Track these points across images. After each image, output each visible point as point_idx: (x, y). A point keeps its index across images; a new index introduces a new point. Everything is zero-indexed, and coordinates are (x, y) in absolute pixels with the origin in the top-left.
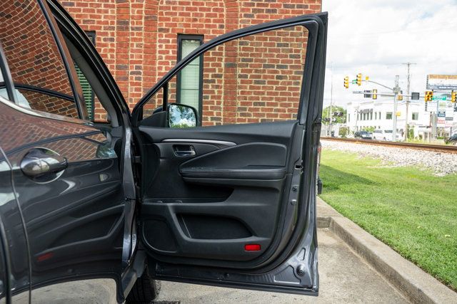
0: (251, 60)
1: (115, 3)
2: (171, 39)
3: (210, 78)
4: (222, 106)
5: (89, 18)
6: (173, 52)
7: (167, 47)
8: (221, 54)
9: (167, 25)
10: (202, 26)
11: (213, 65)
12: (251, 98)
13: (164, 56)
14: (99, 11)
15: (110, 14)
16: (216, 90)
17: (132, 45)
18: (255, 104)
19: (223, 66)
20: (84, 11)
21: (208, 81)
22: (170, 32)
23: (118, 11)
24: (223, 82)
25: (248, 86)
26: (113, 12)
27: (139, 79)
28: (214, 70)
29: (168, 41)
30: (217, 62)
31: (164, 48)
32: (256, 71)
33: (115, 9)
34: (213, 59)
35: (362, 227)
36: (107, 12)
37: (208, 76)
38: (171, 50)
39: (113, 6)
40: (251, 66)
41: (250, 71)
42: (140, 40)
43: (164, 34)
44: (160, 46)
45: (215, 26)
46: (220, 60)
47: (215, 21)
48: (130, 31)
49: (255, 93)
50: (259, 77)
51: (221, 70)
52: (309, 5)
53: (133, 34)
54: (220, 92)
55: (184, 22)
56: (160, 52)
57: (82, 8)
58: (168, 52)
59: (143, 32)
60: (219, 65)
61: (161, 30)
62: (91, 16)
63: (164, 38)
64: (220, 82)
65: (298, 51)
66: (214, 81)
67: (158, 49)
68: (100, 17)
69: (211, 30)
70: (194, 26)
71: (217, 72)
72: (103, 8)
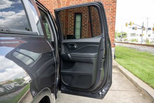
0: (95, 20)
1: (57, 4)
2: (73, 14)
3: (84, 25)
4: (87, 33)
5: (50, 9)
6: (73, 18)
7: (71, 16)
8: (87, 18)
9: (71, 10)
10: (81, 10)
11: (84, 22)
12: (95, 31)
13: (71, 19)
14: (53, 6)
15: (56, 7)
16: (85, 29)
17: (62, 16)
18: (97, 33)
19: (87, 22)
20: (49, 6)
21: (83, 26)
22: (73, 12)
23: (58, 6)
24: (87, 26)
25: (95, 28)
26: (57, 7)
27: (64, 25)
28: (85, 23)
29: (72, 15)
30: (86, 21)
31: (71, 17)
32: (97, 23)
33: (57, 6)
34: (85, 20)
35: (125, 68)
36: (55, 7)
37: (83, 25)
38: (73, 17)
39: (57, 5)
40: (95, 22)
41: (95, 23)
42: (64, 14)
43: (71, 13)
44: (70, 16)
45: (85, 10)
46: (87, 20)
47: (85, 9)
48: (61, 12)
49: (96, 30)
50: (98, 25)
51: (87, 23)
52: (113, 4)
53: (62, 13)
54: (86, 29)
55: (77, 9)
56: (70, 18)
57: (48, 6)
58: (72, 18)
59: (65, 12)
60: (86, 22)
61: (70, 12)
62: (51, 8)
63: (71, 14)
64: (86, 26)
65: (109, 18)
66: (85, 26)
67: (69, 17)
68: (53, 8)
69: (84, 11)
70: (79, 10)
71: (86, 24)
72: (54, 5)
